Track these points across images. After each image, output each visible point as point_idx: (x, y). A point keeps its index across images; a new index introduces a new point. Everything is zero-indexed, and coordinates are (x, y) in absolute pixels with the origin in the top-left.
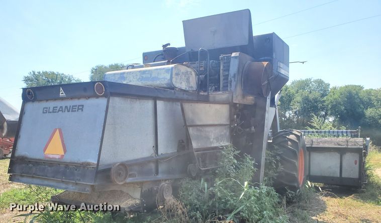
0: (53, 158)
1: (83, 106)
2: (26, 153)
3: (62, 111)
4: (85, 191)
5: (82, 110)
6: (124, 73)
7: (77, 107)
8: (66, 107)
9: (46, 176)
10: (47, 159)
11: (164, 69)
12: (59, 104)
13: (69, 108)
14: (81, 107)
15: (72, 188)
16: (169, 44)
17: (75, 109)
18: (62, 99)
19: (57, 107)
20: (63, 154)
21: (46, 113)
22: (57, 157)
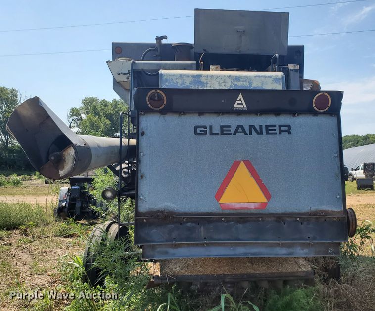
0: (242, 208)
1: (289, 126)
2: (169, 204)
3: (244, 132)
4: (330, 254)
5: (290, 133)
6: (200, 76)
7: (277, 128)
8: (252, 127)
9: (239, 240)
10: (227, 211)
11: (270, 77)
12: (233, 121)
13: (258, 128)
14: (286, 128)
15: (302, 252)
16: (165, 37)
17: (275, 130)
18: (239, 113)
19: (230, 126)
20: (264, 200)
21: (205, 134)
22: (252, 206)
